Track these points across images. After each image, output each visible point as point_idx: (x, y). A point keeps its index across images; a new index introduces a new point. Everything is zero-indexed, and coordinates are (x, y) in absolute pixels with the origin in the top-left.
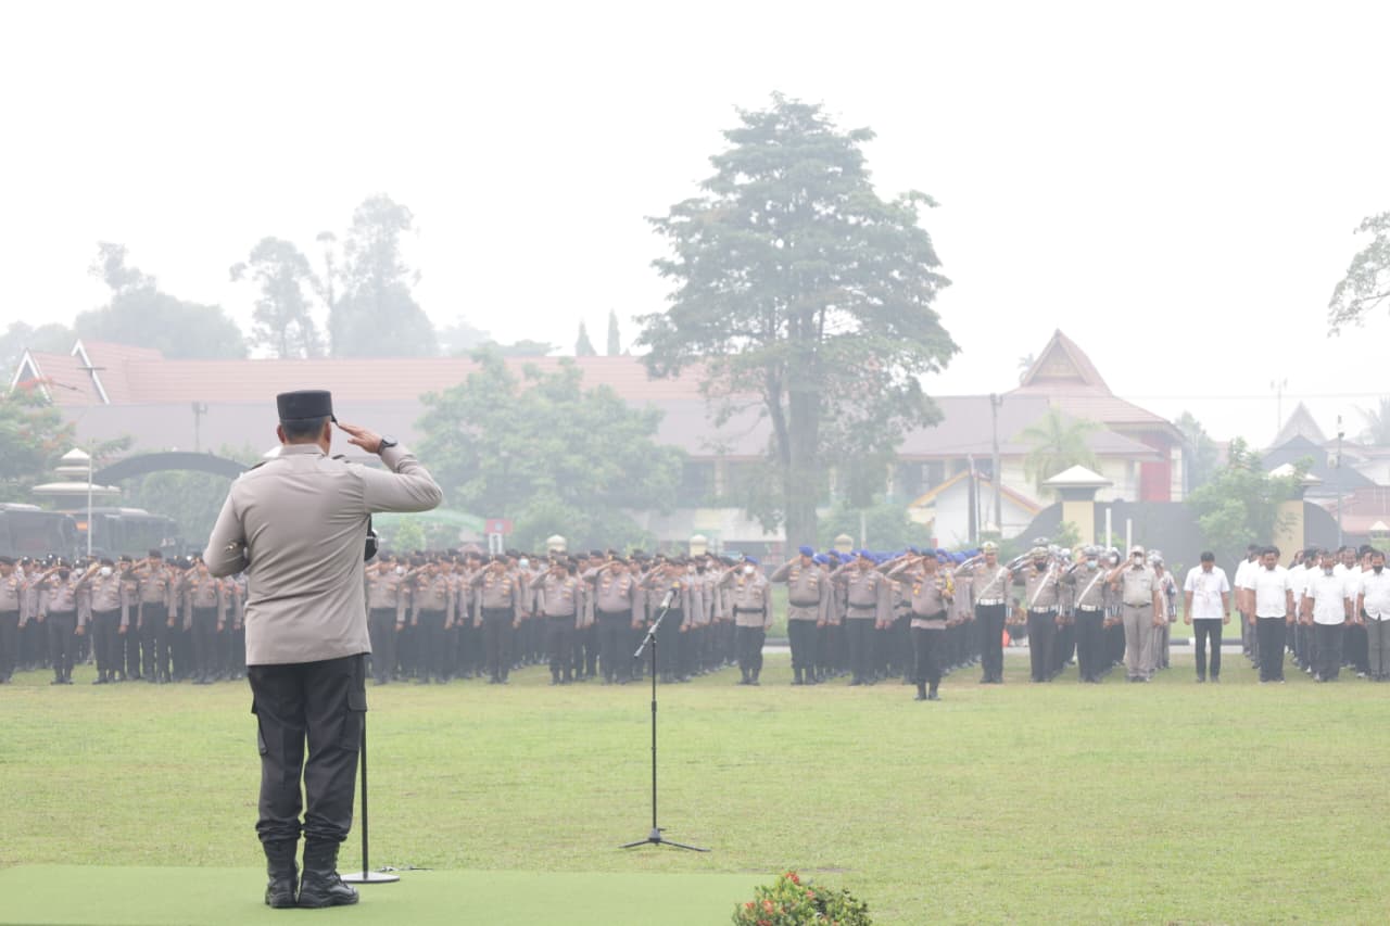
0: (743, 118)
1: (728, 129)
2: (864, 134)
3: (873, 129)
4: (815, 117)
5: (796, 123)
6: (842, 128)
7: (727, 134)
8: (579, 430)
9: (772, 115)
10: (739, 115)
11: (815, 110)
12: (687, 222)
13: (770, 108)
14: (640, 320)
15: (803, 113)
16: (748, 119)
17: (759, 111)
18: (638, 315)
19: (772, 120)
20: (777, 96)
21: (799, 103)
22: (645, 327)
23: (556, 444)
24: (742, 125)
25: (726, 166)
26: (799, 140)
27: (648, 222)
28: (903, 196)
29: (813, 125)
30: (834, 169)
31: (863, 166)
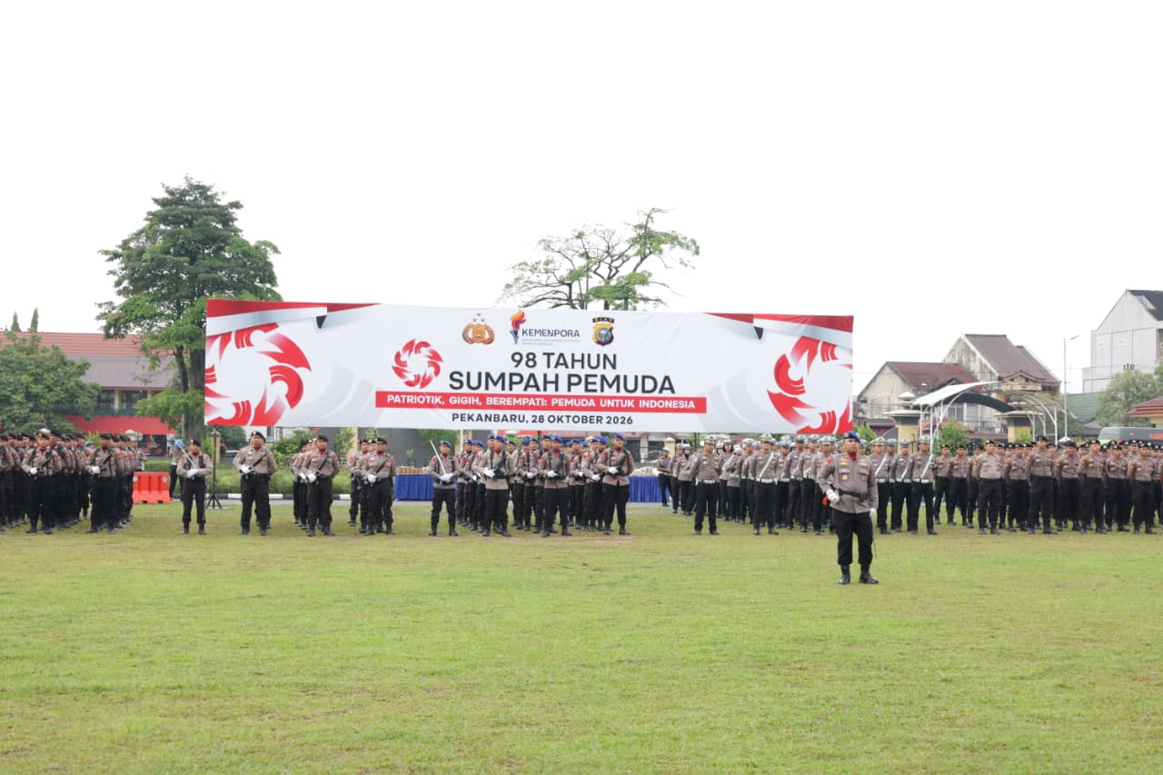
0: (167, 191)
1: (157, 197)
2: (236, 205)
3: (242, 203)
4: (209, 193)
5: (198, 196)
6: (223, 201)
7: (156, 201)
8: (39, 371)
9: (184, 190)
10: (164, 189)
11: (208, 189)
12: (128, 254)
13: (184, 186)
14: (100, 305)
15: (202, 190)
16: (171, 193)
17: (176, 187)
18: (99, 302)
19: (184, 193)
20: (187, 178)
21: (201, 184)
22: (102, 310)
23: (25, 378)
24: (166, 195)
25: (155, 218)
26: (201, 207)
27: (106, 253)
28: (259, 242)
29: (207, 198)
30: (220, 226)
31: (236, 224)
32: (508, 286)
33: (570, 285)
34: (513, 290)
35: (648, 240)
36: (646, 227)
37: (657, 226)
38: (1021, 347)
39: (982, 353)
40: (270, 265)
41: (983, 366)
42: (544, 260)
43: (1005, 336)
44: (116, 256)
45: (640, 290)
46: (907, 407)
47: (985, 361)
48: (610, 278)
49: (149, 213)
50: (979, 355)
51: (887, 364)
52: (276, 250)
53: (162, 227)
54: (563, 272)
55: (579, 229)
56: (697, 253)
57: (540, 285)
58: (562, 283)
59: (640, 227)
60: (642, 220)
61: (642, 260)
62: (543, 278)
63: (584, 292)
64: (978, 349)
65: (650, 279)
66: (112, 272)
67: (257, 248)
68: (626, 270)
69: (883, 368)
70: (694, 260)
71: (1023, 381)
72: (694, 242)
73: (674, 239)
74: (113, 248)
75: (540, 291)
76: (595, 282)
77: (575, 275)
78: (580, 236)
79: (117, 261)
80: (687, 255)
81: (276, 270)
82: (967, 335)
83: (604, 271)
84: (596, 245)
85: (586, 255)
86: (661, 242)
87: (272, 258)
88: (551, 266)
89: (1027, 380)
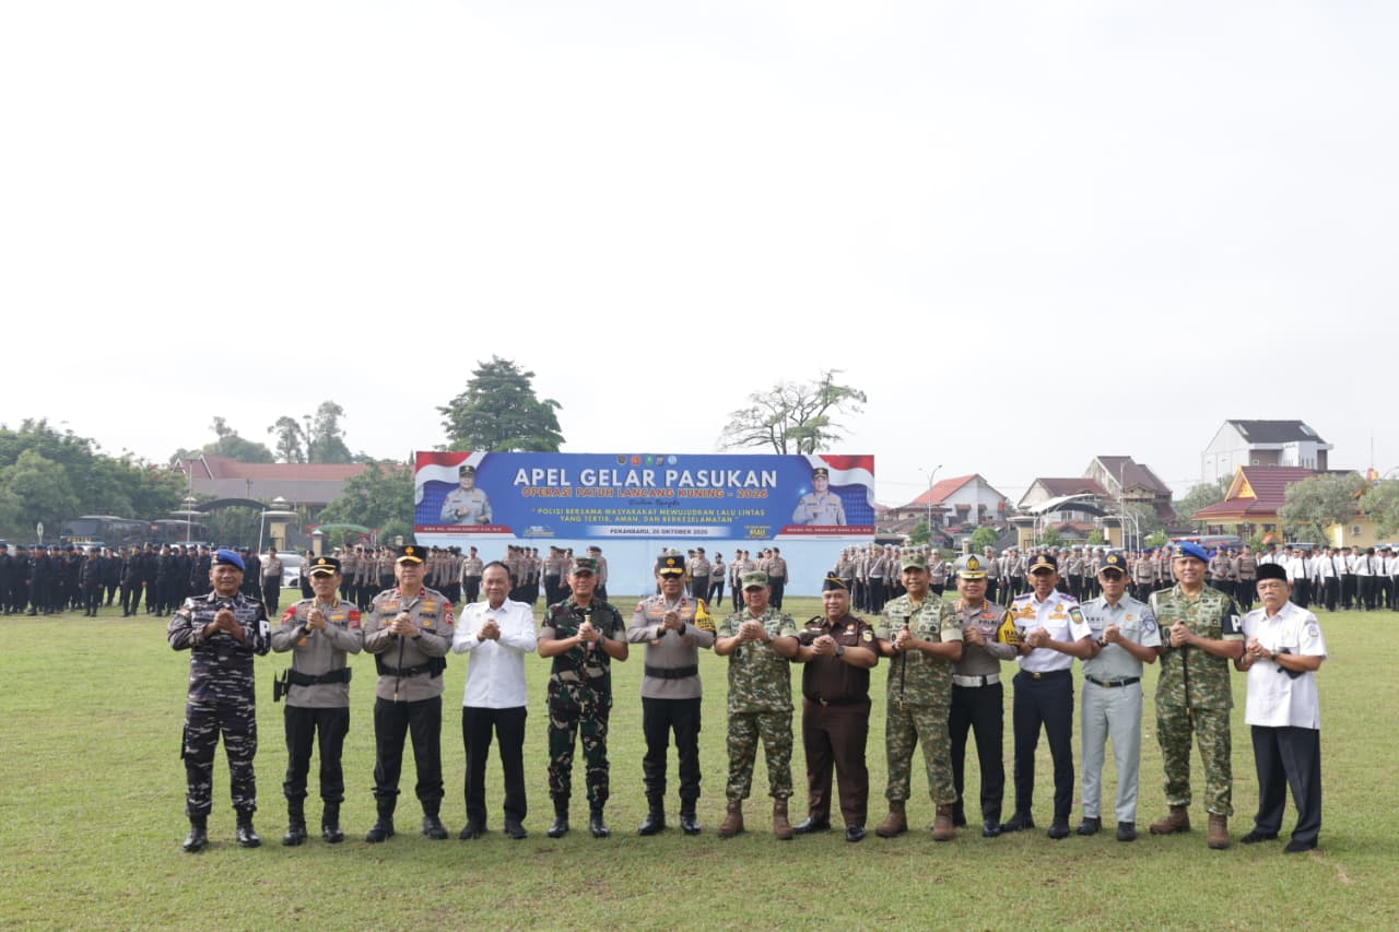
0: (481, 365)
1: (474, 370)
2: (531, 374)
3: (534, 372)
4: (511, 367)
5: (503, 368)
6: (521, 372)
7: (474, 372)
9: (493, 365)
10: (479, 364)
12: (456, 409)
13: (492, 362)
15: (506, 364)
16: (484, 367)
17: (487, 363)
19: (493, 367)
20: (495, 357)
21: (505, 360)
23: (398, 499)
24: (480, 369)
25: (474, 384)
26: (504, 376)
27: (439, 408)
28: (547, 401)
29: (510, 370)
30: (518, 389)
31: (531, 388)
32: (727, 428)
33: (772, 427)
34: (730, 431)
35: (830, 393)
36: (827, 384)
37: (837, 382)
38: (1143, 466)
39: (1110, 471)
40: (554, 417)
41: (1111, 481)
42: (751, 408)
43: (1129, 457)
44: (447, 411)
45: (822, 430)
46: (1025, 514)
47: (1111, 477)
48: (802, 421)
49: (469, 382)
50: (1107, 473)
51: (1037, 480)
52: (559, 406)
53: (480, 391)
54: (766, 418)
55: (779, 386)
56: (865, 400)
57: (749, 428)
58: (766, 426)
59: (824, 383)
60: (825, 378)
61: (825, 408)
62: (751, 423)
63: (783, 431)
64: (1107, 467)
65: (829, 421)
66: (444, 423)
67: (543, 405)
68: (815, 414)
69: (1034, 484)
70: (863, 406)
71: (1141, 492)
72: (862, 393)
73: (846, 392)
74: (446, 405)
75: (750, 432)
76: (791, 423)
77: (777, 419)
78: (779, 391)
79: (448, 415)
80: (857, 403)
81: (559, 420)
82: (1099, 457)
83: (798, 416)
84: (793, 398)
85: (784, 405)
86: (837, 395)
87: (556, 411)
88: (756, 413)
89: (1144, 491)
